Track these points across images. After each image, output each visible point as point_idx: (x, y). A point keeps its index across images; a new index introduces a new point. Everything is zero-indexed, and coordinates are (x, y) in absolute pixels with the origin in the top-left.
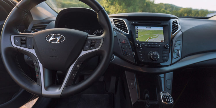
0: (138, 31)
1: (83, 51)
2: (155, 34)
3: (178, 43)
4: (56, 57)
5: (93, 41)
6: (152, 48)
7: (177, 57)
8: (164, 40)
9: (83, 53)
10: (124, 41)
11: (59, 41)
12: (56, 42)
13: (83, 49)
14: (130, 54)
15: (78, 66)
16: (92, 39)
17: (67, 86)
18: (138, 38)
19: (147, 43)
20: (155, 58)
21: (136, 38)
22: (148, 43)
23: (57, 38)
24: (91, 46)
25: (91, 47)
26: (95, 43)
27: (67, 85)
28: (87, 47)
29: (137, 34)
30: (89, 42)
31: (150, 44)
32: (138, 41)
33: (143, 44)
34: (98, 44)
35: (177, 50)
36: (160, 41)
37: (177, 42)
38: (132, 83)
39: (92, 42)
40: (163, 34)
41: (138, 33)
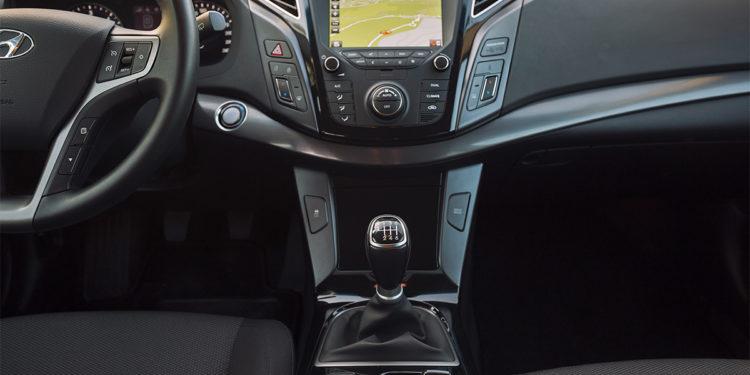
0: (338, 8)
1: (98, 82)
2: (408, 17)
3: (491, 49)
4: (10, 102)
5: (128, 49)
6: (382, 70)
7: (481, 103)
8: (441, 38)
9: (98, 89)
10: (278, 48)
11: (15, 53)
12: (7, 56)
13: (95, 76)
14: (299, 99)
15: (84, 130)
16: (124, 44)
17: (53, 192)
18: (338, 32)
19: (365, 54)
20: (387, 106)
21: (331, 35)
22: (371, 54)
23: (9, 43)
24: (122, 65)
25: (123, 70)
26: (132, 54)
27: (51, 189)
28: (109, 68)
29: (335, 19)
30: (114, 53)
31: (381, 54)
32: (336, 44)
33: (348, 59)
34: (141, 57)
35: (483, 75)
36: (427, 45)
37: (488, 45)
38: (317, 211)
39: (125, 54)
40: (440, 16)
41: (338, 16)
